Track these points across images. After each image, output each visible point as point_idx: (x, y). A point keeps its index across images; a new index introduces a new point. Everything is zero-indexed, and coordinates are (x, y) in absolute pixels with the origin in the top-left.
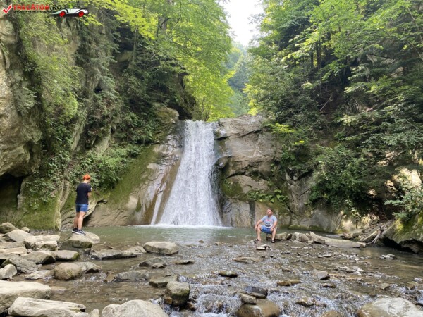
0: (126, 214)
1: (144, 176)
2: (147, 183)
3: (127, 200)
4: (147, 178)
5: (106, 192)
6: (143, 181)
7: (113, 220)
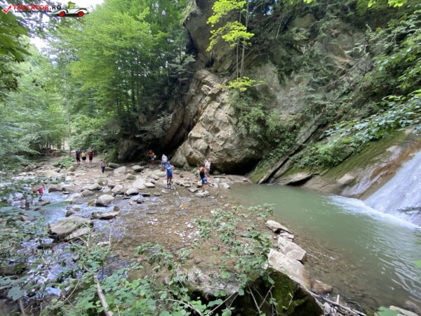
0: (333, 186)
1: (377, 158)
2: (376, 164)
3: (342, 176)
4: (379, 160)
5: (324, 169)
6: (373, 162)
7: (320, 188)
